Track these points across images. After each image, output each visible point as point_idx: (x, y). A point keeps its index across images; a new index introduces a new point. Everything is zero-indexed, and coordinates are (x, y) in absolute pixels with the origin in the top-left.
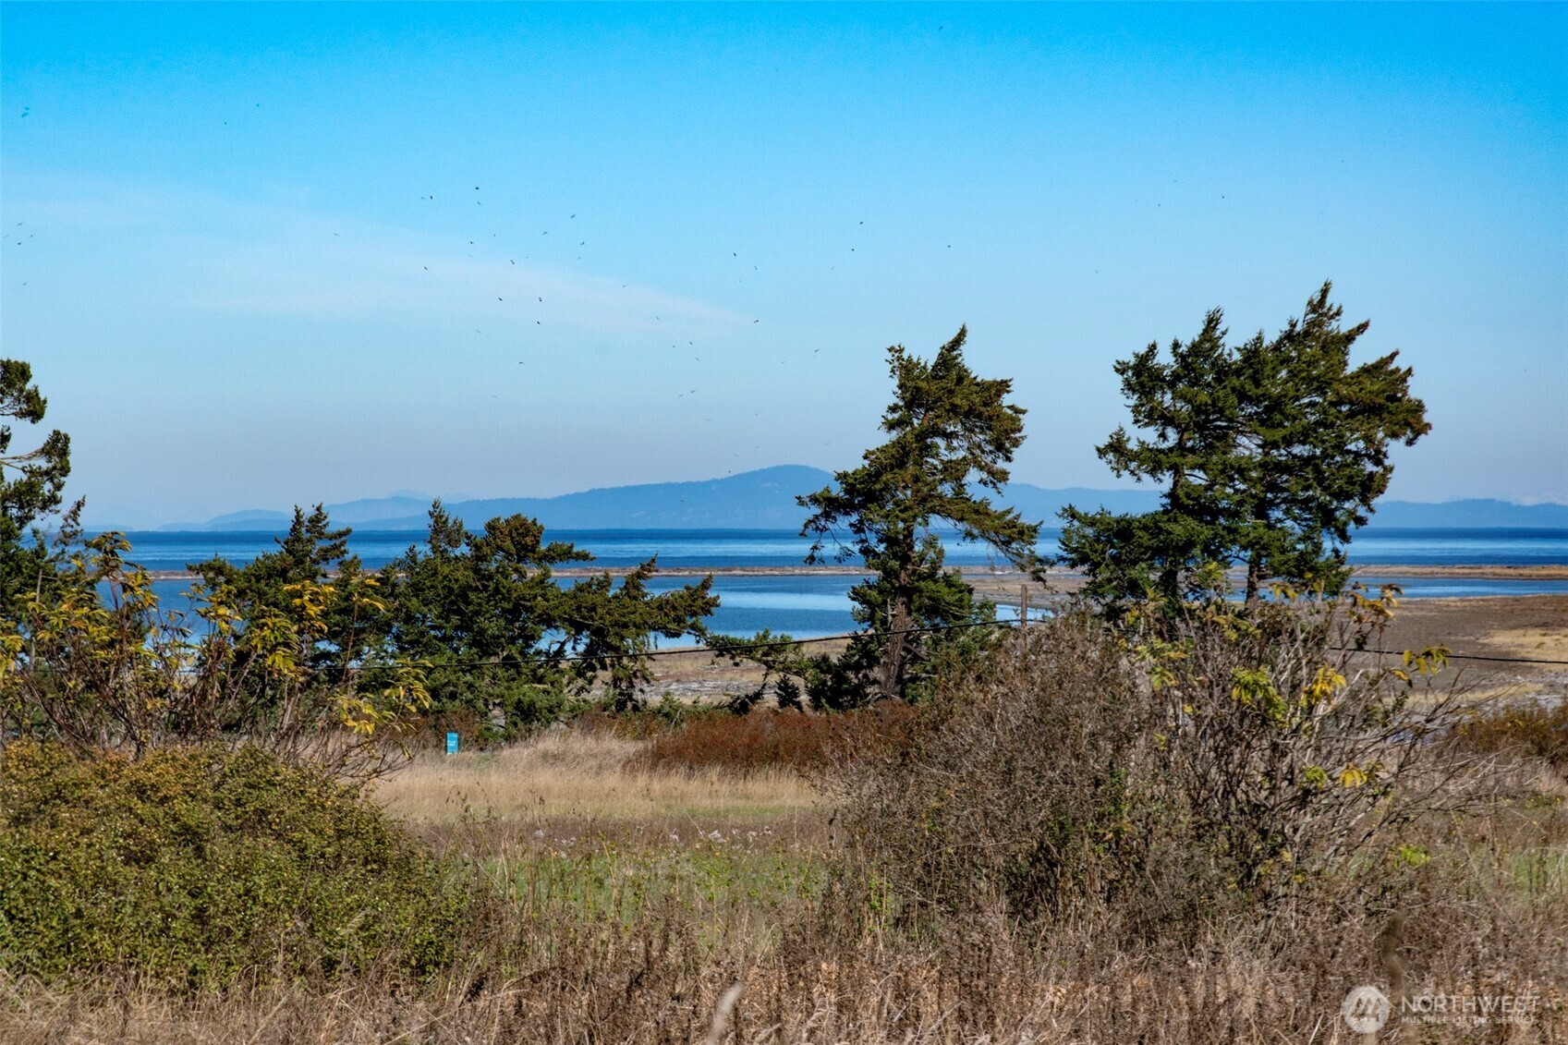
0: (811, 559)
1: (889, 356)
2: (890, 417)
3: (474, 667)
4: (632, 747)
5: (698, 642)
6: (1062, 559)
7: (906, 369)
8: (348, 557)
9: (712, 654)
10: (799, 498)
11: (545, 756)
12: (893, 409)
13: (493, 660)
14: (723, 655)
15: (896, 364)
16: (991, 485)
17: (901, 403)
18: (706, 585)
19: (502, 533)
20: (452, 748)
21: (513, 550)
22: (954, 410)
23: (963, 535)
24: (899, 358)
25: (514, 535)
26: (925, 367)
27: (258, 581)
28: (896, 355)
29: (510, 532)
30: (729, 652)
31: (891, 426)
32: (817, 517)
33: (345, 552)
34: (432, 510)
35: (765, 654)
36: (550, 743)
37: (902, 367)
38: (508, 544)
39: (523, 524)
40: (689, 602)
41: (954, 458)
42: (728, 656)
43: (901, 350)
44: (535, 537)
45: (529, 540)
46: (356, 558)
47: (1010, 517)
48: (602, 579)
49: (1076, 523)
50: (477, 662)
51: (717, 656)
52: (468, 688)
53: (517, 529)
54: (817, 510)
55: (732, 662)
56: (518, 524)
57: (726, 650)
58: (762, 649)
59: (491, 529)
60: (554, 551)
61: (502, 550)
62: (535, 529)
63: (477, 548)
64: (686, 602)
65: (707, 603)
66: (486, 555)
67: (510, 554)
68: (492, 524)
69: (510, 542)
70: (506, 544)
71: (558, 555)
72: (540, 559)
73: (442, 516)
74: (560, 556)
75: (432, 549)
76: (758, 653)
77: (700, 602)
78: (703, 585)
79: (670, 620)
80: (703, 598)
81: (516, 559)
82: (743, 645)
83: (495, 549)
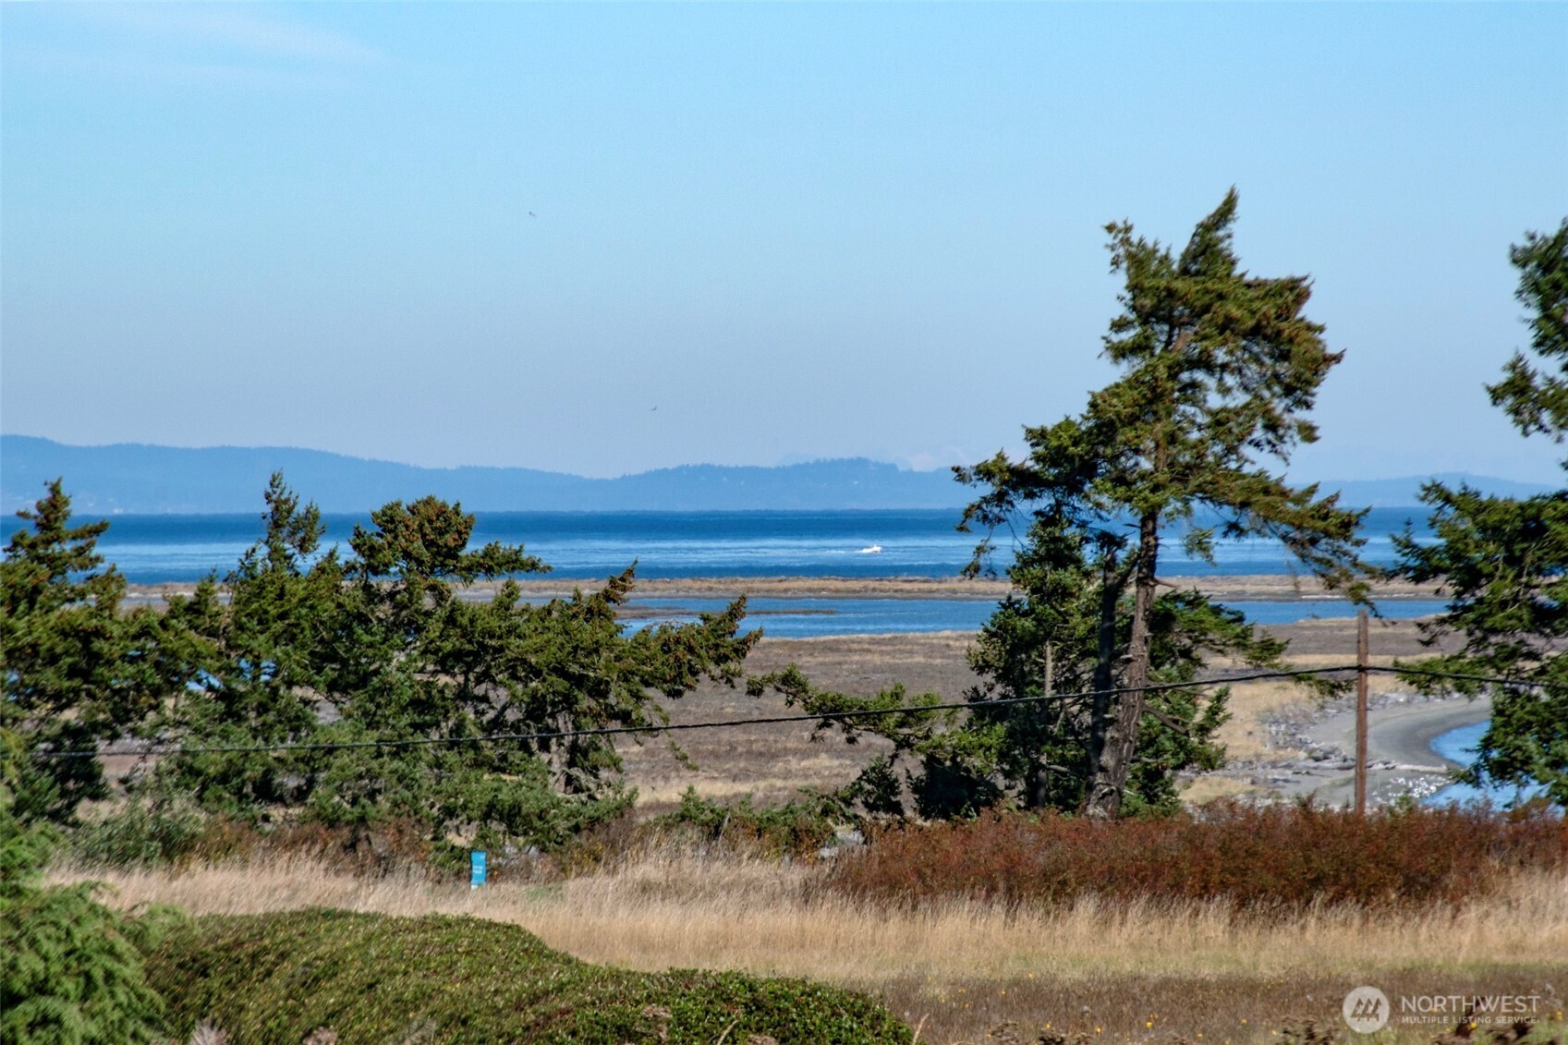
0: (973, 570)
1: (1109, 239)
2: (1116, 338)
3: (405, 748)
4: (796, 875)
5: (790, 704)
6: (1405, 569)
7: (1138, 261)
8: (101, 569)
10: (957, 470)
11: (646, 888)
12: (1119, 326)
14: (829, 726)
15: (1121, 251)
16: (1268, 448)
17: (1132, 316)
18: (735, 613)
19: (407, 527)
20: (479, 877)
21: (426, 555)
22: (1227, 325)
23: (1224, 529)
24: (1126, 241)
25: (427, 529)
26: (1166, 257)
28: (1120, 236)
29: (421, 526)
30: (838, 719)
31: (1120, 352)
32: (985, 500)
33: (98, 559)
34: (270, 490)
35: (899, 724)
36: (649, 868)
37: (1130, 256)
38: (418, 546)
39: (442, 512)
40: (713, 640)
41: (1232, 405)
42: (837, 725)
43: (1128, 229)
44: (460, 533)
45: (450, 539)
46: (113, 569)
47: (1315, 500)
48: (570, 601)
49: (1450, 510)
50: (411, 740)
51: (820, 727)
52: (400, 780)
53: (430, 522)
54: (987, 489)
55: (845, 736)
56: (432, 513)
57: (836, 718)
58: (897, 714)
59: (387, 521)
60: (492, 558)
61: (407, 555)
62: (460, 520)
63: (372, 551)
64: (708, 640)
65: (744, 642)
66: (387, 565)
67: (420, 563)
68: (389, 512)
69: (420, 542)
70: (415, 545)
71: (497, 564)
72: (469, 569)
73: (287, 501)
74: (500, 565)
75: (270, 555)
76: (891, 721)
77: (729, 639)
78: (730, 614)
79: (685, 669)
80: (732, 633)
81: (428, 570)
82: (861, 708)
83: (399, 555)
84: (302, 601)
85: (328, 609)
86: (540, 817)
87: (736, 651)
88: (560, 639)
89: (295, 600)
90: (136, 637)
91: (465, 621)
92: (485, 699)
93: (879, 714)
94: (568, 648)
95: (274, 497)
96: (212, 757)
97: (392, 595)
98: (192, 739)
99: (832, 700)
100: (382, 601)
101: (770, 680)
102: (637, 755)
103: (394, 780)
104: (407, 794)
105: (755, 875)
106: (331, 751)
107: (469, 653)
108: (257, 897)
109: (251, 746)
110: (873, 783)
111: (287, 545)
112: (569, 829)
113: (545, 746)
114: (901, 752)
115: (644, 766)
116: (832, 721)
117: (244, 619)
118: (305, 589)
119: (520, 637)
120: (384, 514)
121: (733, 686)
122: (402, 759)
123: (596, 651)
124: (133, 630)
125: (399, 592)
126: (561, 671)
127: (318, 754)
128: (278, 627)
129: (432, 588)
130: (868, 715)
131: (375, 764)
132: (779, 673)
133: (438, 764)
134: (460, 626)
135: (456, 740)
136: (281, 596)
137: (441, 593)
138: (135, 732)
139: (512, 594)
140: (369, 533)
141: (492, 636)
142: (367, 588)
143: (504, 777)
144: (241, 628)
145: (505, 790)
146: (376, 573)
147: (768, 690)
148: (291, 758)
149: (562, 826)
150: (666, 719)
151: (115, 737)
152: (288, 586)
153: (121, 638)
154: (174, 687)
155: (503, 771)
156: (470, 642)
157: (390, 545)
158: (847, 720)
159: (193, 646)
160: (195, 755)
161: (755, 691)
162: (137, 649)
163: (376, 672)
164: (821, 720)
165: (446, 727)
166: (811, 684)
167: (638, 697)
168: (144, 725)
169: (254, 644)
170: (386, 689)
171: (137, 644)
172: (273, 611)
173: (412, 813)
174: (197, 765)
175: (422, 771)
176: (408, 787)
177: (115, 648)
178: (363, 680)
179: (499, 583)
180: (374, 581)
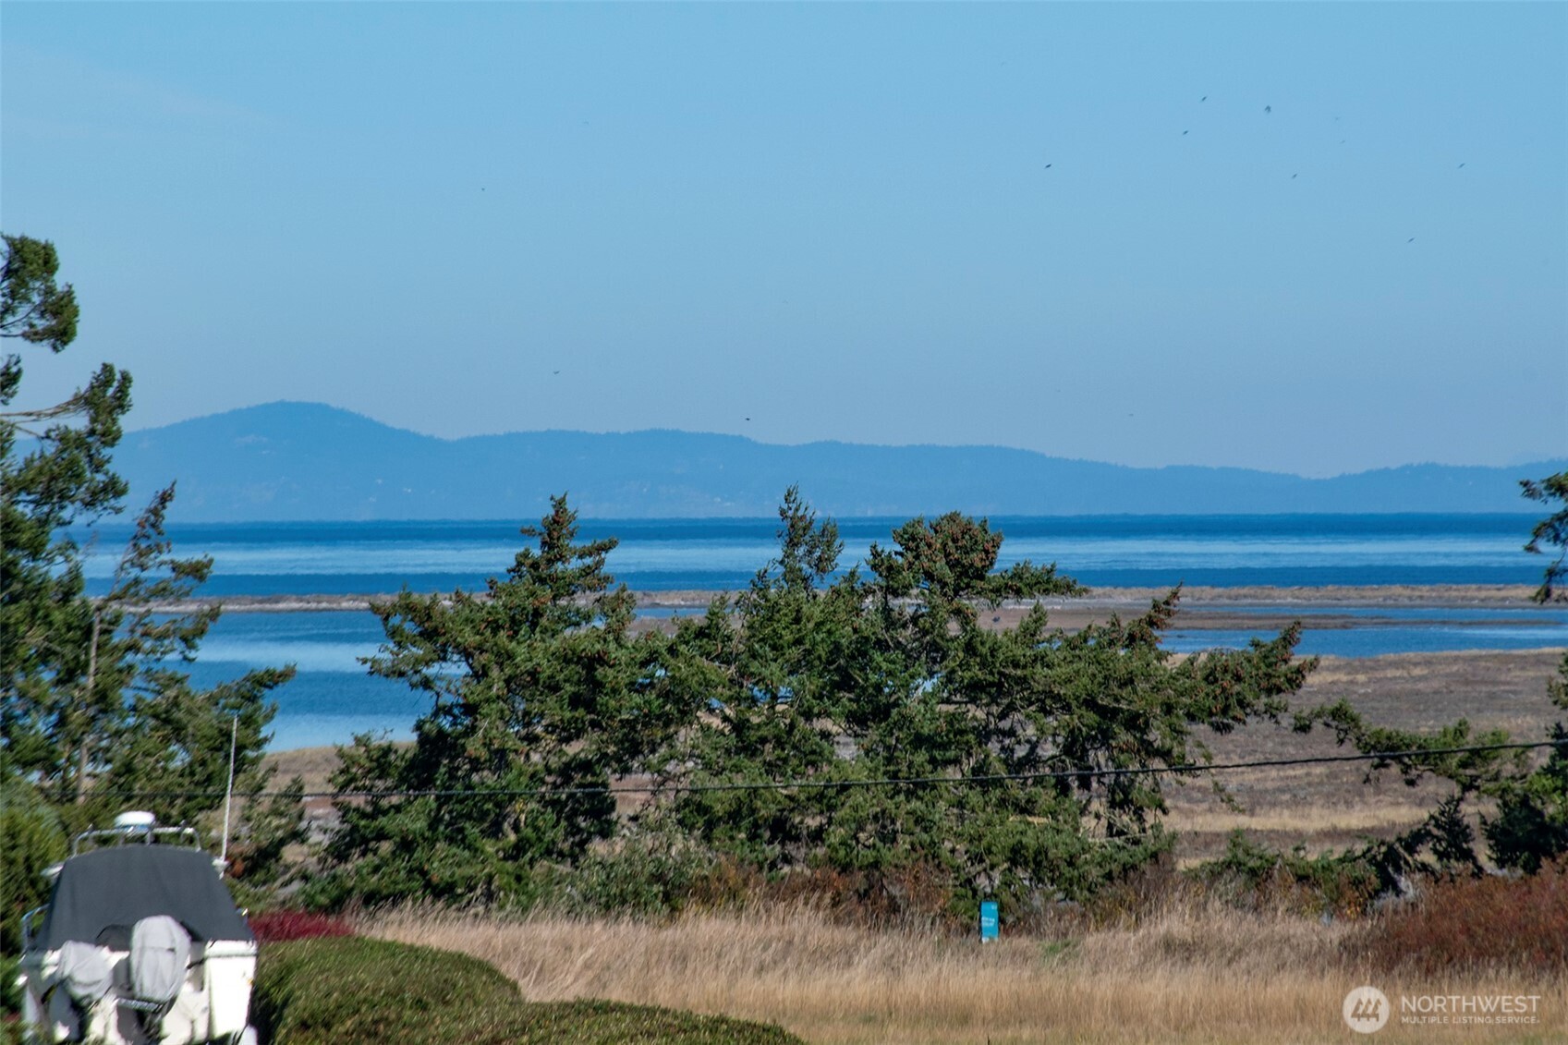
0: (1544, 595)
3: (924, 786)
4: (1335, 931)
5: (1341, 742)
8: (611, 589)
9: (1365, 766)
11: (1169, 946)
13: (952, 773)
14: (1387, 766)
18: (1288, 640)
19: (929, 546)
20: (989, 929)
21: (950, 577)
25: (951, 549)
27: (495, 631)
29: (944, 545)
30: (1398, 759)
33: (607, 579)
34: (785, 506)
35: (1464, 765)
36: (1175, 922)
38: (941, 567)
39: (966, 530)
40: (1264, 669)
44: (987, 552)
45: (976, 558)
48: (1107, 627)
50: (930, 777)
51: (1376, 768)
52: (917, 822)
53: (955, 541)
55: (1402, 778)
56: (957, 530)
57: (1392, 758)
58: (1460, 755)
59: (909, 540)
60: (1021, 578)
61: (929, 576)
62: (987, 538)
63: (892, 570)
64: (1258, 669)
65: (1299, 671)
66: (908, 587)
67: (944, 585)
68: (910, 530)
69: (944, 561)
70: (938, 565)
71: (1026, 585)
72: (997, 591)
73: (802, 518)
74: (1030, 586)
75: (785, 575)
76: (1453, 762)
77: (1283, 668)
78: (1284, 639)
79: (1233, 701)
80: (1286, 661)
81: (951, 593)
82: (1420, 747)
83: (921, 576)
84: (819, 625)
85: (845, 636)
86: (1071, 864)
87: (1289, 681)
88: (1092, 669)
89: (811, 625)
90: (644, 664)
91: (984, 650)
92: (1011, 733)
93: (1441, 753)
94: (1100, 678)
95: (790, 513)
96: (720, 792)
97: (915, 619)
98: (701, 774)
99: (1389, 738)
100: (904, 626)
101: (1319, 715)
102: (1318, 776)
103: (911, 823)
104: (925, 837)
105: (1291, 932)
106: (844, 788)
107: (991, 684)
108: (752, 949)
109: (760, 783)
110: (1444, 829)
111: (805, 566)
112: (1103, 877)
113: (1085, 784)
114: (1467, 795)
115: (1326, 789)
116: (1388, 761)
117: (757, 646)
118: (822, 611)
119: (1048, 666)
120: (905, 532)
121: (1277, 722)
122: (921, 799)
123: (1131, 681)
124: (640, 656)
125: (923, 615)
126: (1090, 703)
127: (831, 792)
128: (794, 653)
129: (958, 612)
130: (1427, 756)
131: (889, 804)
132: (1329, 707)
133: (961, 804)
134: (981, 656)
135: (981, 778)
136: (797, 620)
137: (966, 617)
138: (646, 767)
139: (1039, 617)
140: (887, 551)
141: (1016, 665)
142: (886, 611)
143: (1030, 819)
144: (754, 656)
145: (1030, 833)
146: (896, 594)
147: (1318, 726)
148: (802, 797)
149: (1095, 873)
150: (1208, 757)
151: (626, 770)
152: (805, 608)
153: (628, 665)
154: (685, 716)
155: (1031, 813)
156: (991, 673)
157: (911, 564)
158: (1406, 760)
159: (703, 673)
160: (703, 791)
161: (1303, 728)
162: (646, 677)
163: (896, 704)
164: (1376, 761)
165: (969, 764)
166: (1364, 721)
167: (1178, 733)
168: (654, 759)
169: (766, 672)
170: (906, 721)
171: (645, 671)
172: (788, 637)
173: (930, 857)
174: (706, 802)
175: (942, 811)
176: (925, 830)
177: (621, 675)
178: (882, 713)
179: (1027, 605)
180: (895, 603)
